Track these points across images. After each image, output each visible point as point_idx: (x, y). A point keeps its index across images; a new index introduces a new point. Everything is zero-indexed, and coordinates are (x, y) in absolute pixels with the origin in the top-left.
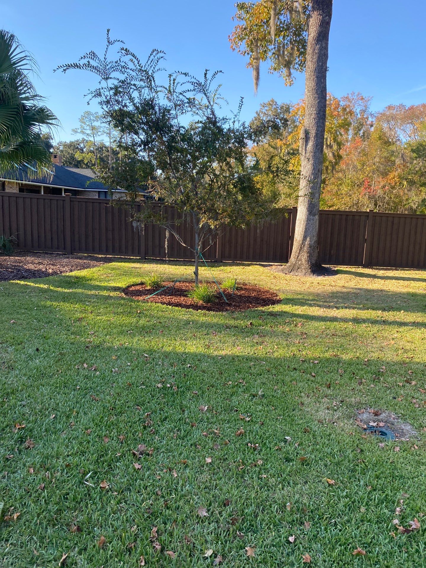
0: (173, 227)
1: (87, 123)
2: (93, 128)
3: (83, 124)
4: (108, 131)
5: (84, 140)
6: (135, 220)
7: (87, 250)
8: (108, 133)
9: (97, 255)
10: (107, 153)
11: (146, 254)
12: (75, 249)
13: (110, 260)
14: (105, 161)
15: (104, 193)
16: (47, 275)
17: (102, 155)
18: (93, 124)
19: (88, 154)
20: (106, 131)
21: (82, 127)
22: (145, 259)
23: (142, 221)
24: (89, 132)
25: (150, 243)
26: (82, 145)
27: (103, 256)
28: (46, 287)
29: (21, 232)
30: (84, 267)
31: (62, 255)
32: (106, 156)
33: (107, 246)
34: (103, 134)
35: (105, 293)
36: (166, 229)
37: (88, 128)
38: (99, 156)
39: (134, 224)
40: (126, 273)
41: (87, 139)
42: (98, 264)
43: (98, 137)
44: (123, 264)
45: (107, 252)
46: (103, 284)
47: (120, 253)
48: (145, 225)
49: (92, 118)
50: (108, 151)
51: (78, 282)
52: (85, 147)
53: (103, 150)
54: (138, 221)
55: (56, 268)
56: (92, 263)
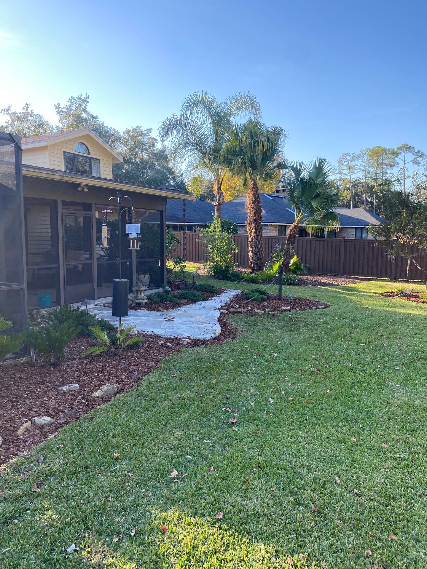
0: (413, 258)
1: (345, 164)
2: (350, 167)
3: (340, 165)
4: (364, 169)
5: (340, 178)
6: (389, 254)
7: (353, 274)
8: (364, 170)
9: (361, 277)
10: (362, 189)
11: (396, 276)
12: (346, 273)
13: (369, 280)
14: (360, 196)
15: (360, 229)
16: (335, 285)
17: (357, 191)
18: (350, 164)
19: (344, 191)
20: (362, 168)
21: (340, 168)
22: (394, 280)
23: (393, 255)
24: (345, 171)
25: (399, 269)
26: (339, 184)
27: (364, 277)
28: (337, 290)
29: (312, 262)
30: (353, 283)
31: (338, 276)
32: (361, 191)
33: (368, 270)
34: (359, 172)
35: (370, 294)
36: (408, 259)
37: (345, 168)
38: (355, 192)
39: (389, 256)
40: (381, 287)
41: (343, 177)
42: (362, 281)
43: (354, 175)
44: (378, 282)
45: (367, 275)
46: (367, 291)
47: (377, 275)
48: (395, 257)
49: (349, 159)
50: (363, 186)
51: (352, 289)
52: (341, 185)
53: (358, 186)
54: (391, 254)
55: (338, 282)
56: (358, 281)
